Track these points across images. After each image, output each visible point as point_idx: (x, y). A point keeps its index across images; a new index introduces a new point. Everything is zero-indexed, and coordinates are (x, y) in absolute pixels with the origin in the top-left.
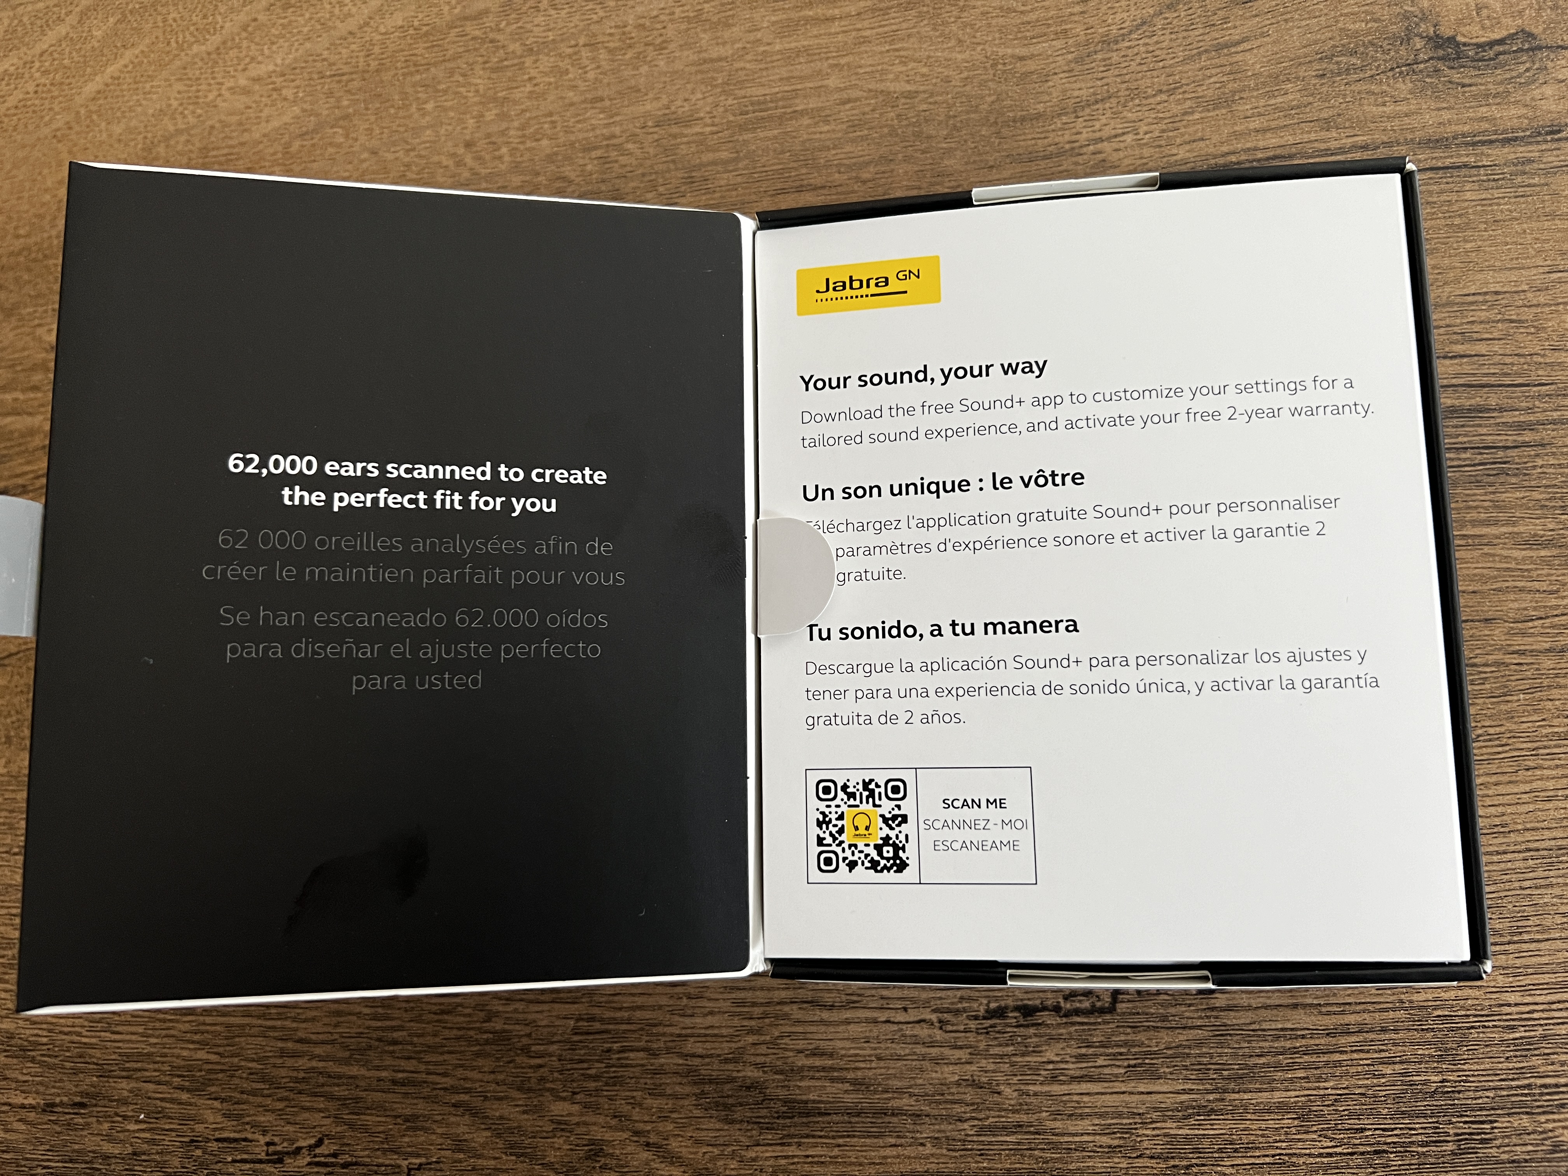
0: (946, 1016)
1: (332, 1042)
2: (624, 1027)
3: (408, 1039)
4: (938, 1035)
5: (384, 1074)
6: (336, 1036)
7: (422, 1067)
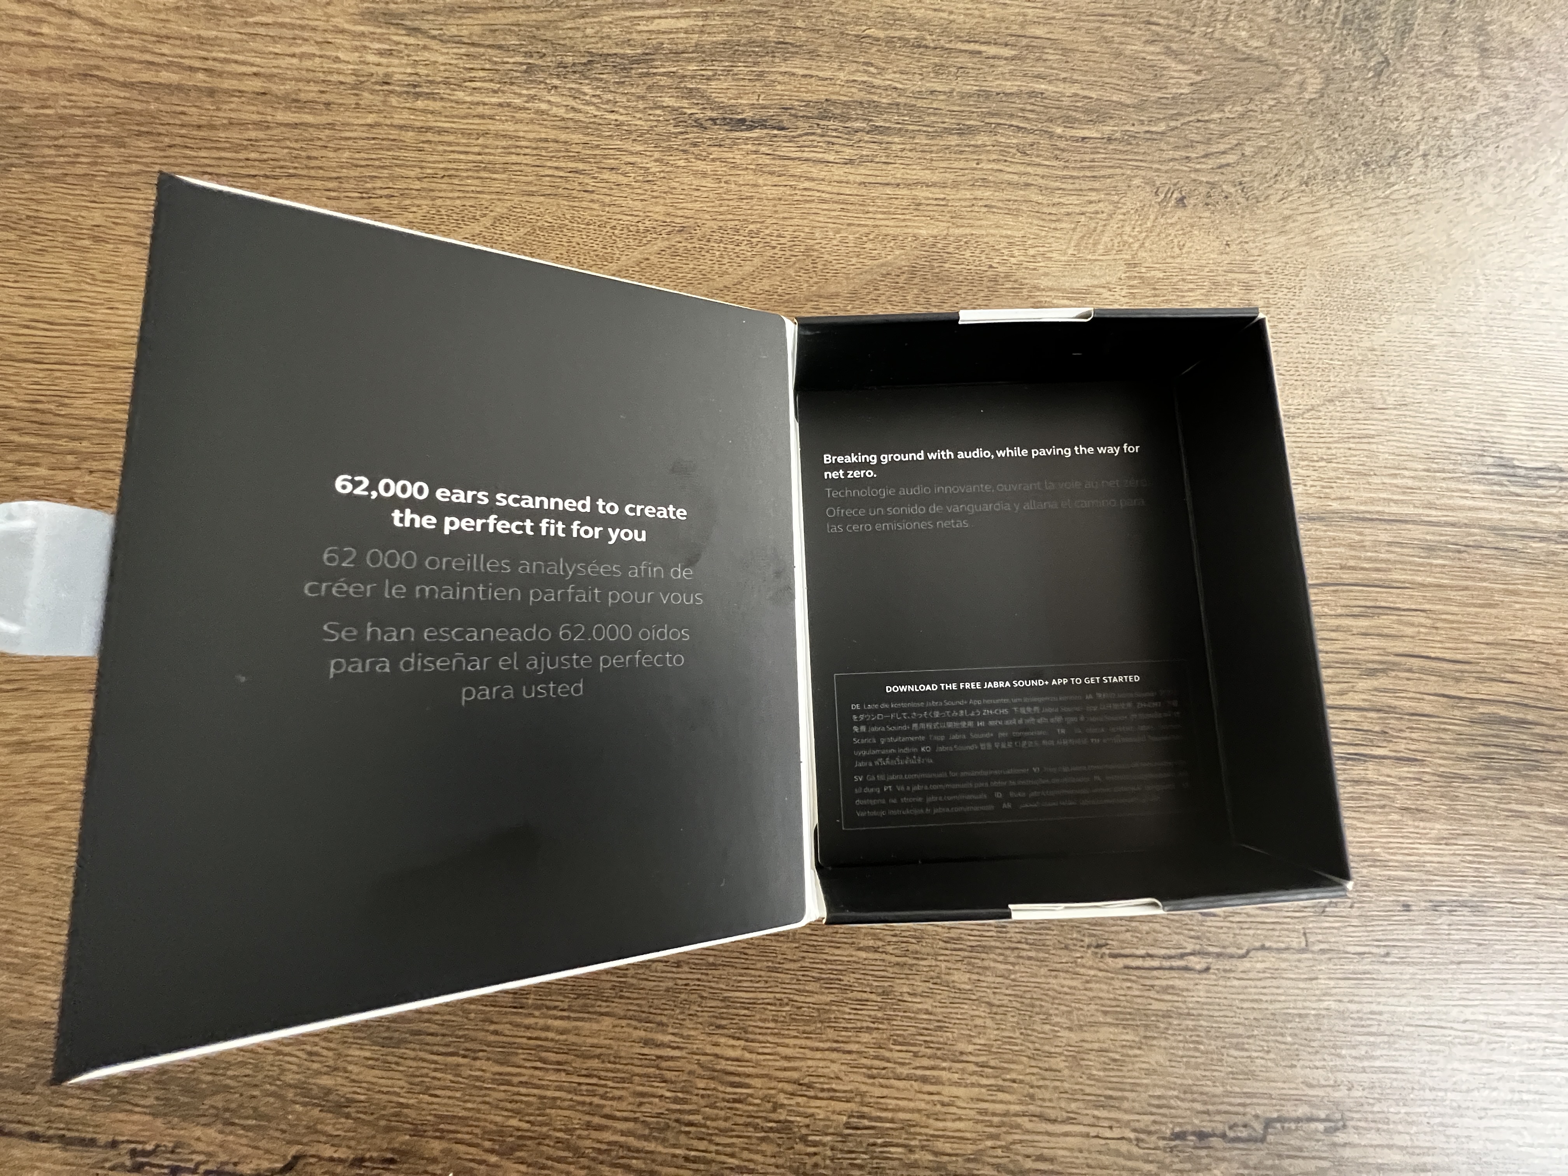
0: (1142, 1136)
1: (635, 1120)
2: (888, 1125)
3: (703, 1122)
4: (1135, 1150)
5: (678, 1151)
6: (638, 1115)
7: (713, 1148)
